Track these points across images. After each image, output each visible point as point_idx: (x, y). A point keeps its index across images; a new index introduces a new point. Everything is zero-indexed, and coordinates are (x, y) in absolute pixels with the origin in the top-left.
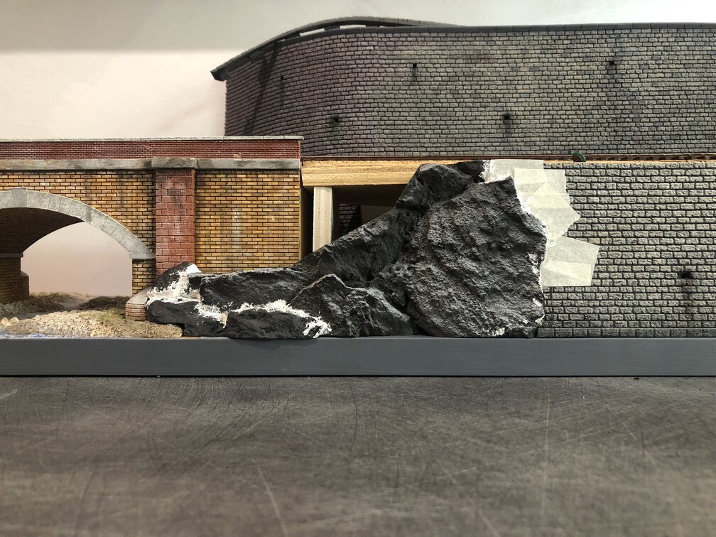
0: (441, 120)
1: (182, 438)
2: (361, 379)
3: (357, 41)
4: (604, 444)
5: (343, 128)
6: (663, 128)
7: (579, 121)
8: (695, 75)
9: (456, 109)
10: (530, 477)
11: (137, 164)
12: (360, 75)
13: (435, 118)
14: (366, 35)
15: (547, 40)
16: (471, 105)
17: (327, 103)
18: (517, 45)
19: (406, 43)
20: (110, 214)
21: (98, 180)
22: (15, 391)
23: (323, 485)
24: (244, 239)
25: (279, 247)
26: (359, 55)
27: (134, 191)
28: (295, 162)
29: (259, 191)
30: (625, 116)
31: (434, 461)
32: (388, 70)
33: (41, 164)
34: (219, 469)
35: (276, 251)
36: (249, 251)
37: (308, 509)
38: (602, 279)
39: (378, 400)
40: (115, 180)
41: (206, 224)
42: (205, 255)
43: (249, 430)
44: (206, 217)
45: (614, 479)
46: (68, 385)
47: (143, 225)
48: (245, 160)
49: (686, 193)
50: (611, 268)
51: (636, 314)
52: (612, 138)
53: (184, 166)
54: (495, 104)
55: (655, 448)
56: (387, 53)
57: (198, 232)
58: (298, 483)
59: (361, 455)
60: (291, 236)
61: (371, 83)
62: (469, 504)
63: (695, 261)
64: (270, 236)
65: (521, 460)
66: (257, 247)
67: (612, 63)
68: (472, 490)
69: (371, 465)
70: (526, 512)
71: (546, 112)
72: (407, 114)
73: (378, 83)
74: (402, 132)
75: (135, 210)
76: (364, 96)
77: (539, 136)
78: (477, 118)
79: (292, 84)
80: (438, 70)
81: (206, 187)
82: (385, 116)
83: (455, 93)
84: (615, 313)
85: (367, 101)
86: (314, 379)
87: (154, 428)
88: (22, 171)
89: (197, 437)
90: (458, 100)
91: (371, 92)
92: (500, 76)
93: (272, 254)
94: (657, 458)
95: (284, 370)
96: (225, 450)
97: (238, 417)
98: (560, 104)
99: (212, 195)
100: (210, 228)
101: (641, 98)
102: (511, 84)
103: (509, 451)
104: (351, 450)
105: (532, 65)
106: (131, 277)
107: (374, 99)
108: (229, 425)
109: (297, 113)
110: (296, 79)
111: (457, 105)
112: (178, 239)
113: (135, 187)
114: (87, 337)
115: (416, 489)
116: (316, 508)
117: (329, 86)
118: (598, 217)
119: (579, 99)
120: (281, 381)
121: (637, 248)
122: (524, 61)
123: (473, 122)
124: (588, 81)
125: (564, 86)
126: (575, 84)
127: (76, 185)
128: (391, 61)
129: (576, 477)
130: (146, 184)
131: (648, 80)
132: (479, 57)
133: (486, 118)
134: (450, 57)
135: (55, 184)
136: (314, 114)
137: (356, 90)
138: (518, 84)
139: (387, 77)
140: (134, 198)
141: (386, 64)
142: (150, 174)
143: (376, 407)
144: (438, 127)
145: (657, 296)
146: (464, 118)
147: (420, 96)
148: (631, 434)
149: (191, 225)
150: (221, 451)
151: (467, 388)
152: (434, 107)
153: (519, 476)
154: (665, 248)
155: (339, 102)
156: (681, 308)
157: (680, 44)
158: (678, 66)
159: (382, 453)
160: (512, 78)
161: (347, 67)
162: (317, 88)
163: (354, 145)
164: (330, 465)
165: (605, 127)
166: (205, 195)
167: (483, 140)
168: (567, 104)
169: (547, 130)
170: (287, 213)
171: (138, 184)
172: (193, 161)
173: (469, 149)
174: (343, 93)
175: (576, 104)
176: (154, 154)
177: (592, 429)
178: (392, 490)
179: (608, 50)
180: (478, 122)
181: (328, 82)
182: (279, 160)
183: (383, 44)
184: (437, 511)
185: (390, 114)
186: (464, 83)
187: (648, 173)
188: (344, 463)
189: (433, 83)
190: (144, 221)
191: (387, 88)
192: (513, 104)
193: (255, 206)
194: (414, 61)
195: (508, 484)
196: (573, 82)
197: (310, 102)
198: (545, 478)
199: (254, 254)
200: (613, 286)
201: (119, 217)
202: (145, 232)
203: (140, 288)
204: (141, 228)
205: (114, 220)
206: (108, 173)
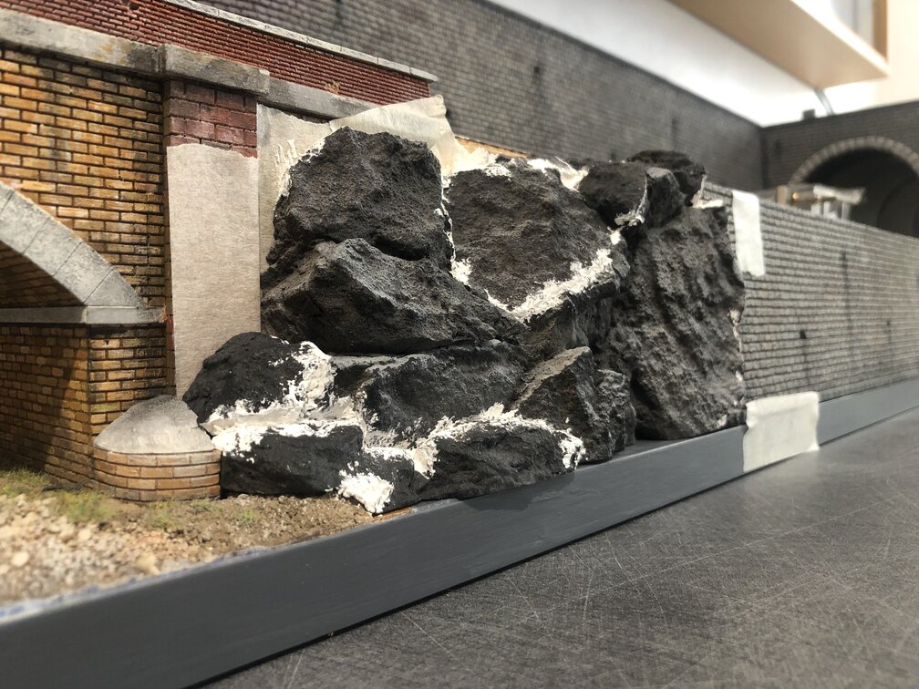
11: (110, 50)
20: (16, 184)
27: (93, 127)
40: (32, 82)
47: (124, 227)
48: (351, 100)
50: (770, 328)
53: (246, 86)
67: (536, 70)
75: (97, 182)
92: (437, 50)
105: (468, 46)
113: (97, 117)
119: (512, 107)
121: (780, 303)
122: (460, 37)
124: (518, 86)
125: (498, 85)
126: (507, 86)
130: (131, 113)
132: (414, 13)
138: (455, 69)
140: (95, 149)
142: (148, 88)
154: (792, 304)
156: (804, 372)
160: (449, 58)
171: (106, 108)
172: (262, 76)
176: (150, 34)
190: (125, 217)
200: (773, 350)
201: (46, 198)
202: (127, 248)
203: (115, 407)
204: (116, 236)
205: (36, 207)
206: (10, 55)
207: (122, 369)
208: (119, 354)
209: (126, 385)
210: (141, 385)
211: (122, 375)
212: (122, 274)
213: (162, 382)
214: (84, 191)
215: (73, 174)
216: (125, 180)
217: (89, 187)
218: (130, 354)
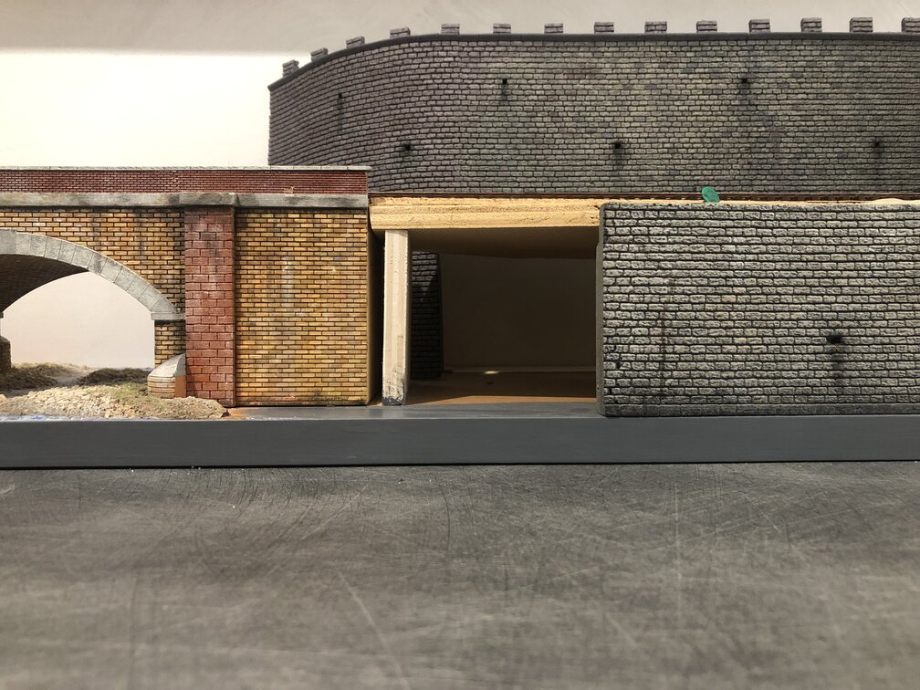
0: (537, 149)
1: (237, 540)
2: (446, 468)
3: (433, 51)
4: (744, 538)
5: (416, 158)
6: (806, 161)
7: (706, 151)
8: (843, 96)
9: (556, 136)
10: (662, 576)
11: (160, 200)
12: (437, 92)
13: (529, 147)
14: (444, 44)
15: (666, 52)
16: (574, 130)
17: (396, 127)
18: (629, 58)
19: (492, 54)
20: (125, 263)
21: (109, 220)
22: (12, 487)
23: (419, 589)
24: (296, 296)
25: (341, 305)
26: (436, 68)
27: (156, 234)
28: (362, 200)
29: (316, 235)
30: (762, 145)
31: (548, 561)
32: (472, 87)
33: (35, 198)
34: (291, 575)
35: (338, 310)
36: (303, 310)
37: (406, 615)
38: (737, 345)
39: (471, 492)
40: (131, 220)
41: (249, 277)
42: (247, 315)
43: (319, 529)
44: (249, 267)
45: (758, 576)
46: (79, 478)
47: (169, 277)
48: (299, 195)
49: (837, 240)
50: (749, 332)
51: (777, 387)
52: (746, 172)
53: (221, 203)
54: (603, 130)
55: (803, 542)
56: (471, 65)
57: (238, 286)
58: (390, 587)
59: (461, 556)
60: (356, 291)
61: (451, 102)
62: (594, 607)
63: (846, 324)
64: (330, 291)
65: (650, 559)
66: (313, 305)
67: (744, 81)
68: (597, 591)
69: (474, 566)
70: (661, 613)
71: (664, 140)
72: (495, 141)
73: (458, 102)
74: (489, 163)
75: (157, 258)
76: (441, 119)
77: (658, 169)
78: (582, 146)
79: (352, 104)
80: (533, 87)
81: (248, 230)
82: (468, 143)
83: (553, 115)
84: (753, 387)
85: (446, 124)
86: (390, 468)
87: (201, 528)
88: (9, 207)
89: (256, 537)
90: (558, 125)
91: (451, 113)
92: (609, 95)
93: (333, 315)
94: (806, 553)
95: (352, 458)
96: (294, 551)
97: (302, 514)
98: (683, 130)
99: (256, 239)
100: (254, 281)
101: (780, 123)
102: (622, 106)
103: (633, 547)
104: (447, 549)
105: (648, 82)
106: (154, 342)
107: (455, 122)
108: (293, 524)
109: (359, 139)
110: (359, 97)
111: (557, 130)
112: (213, 295)
113: (158, 229)
114: (100, 419)
115: (531, 591)
116: (416, 615)
117: (399, 106)
118: (733, 270)
119: (706, 124)
120: (348, 471)
121: (779, 307)
122: (639, 76)
123: (577, 151)
124: (716, 102)
125: (687, 108)
126: (701, 105)
127: (82, 224)
128: (475, 76)
129: (715, 575)
130: (172, 225)
131: (788, 102)
132: (584, 71)
133: (593, 146)
134: (548, 71)
135: (53, 224)
136: (379, 141)
137: (432, 111)
138: (631, 105)
139: (470, 94)
140: (156, 244)
141: (468, 79)
142: (178, 212)
143: (469, 501)
144: (533, 157)
145: (803, 366)
146: (565, 147)
147: (511, 119)
148: (775, 527)
149: (229, 277)
150: (290, 554)
151: (577, 477)
152: (528, 133)
153: (650, 576)
154: (811, 307)
155: (411, 126)
156: (829, 380)
157: (826, 58)
158: (823, 85)
159: (484, 552)
160: (624, 98)
161: (421, 82)
162: (384, 108)
163: (429, 179)
164: (424, 567)
165: (738, 159)
166: (247, 239)
167: (588, 173)
168: (691, 129)
169: (667, 161)
170: (351, 263)
171: (161, 225)
172: (230, 197)
173: (571, 184)
174: (416, 115)
175: (702, 130)
176: (183, 187)
177: (728, 522)
178: (502, 593)
179: (740, 65)
180: (583, 151)
181: (398, 100)
182: (341, 196)
183: (465, 54)
184: (558, 615)
185: (474, 141)
186: (565, 103)
187: (793, 216)
188: (441, 564)
189: (527, 103)
190: (169, 272)
191: (470, 108)
192: (625, 130)
193: (312, 254)
194: (504, 76)
195: (638, 585)
196: (698, 103)
197: (376, 125)
198: (680, 577)
199: (311, 314)
200: (751, 353)
201: (136, 267)
202: (170, 286)
203: (165, 357)
204: (165, 281)
205: (131, 271)
206: (123, 211)
208: (167, 333)
209: (170, 347)
211: (168, 343)
212: (168, 298)
214: (152, 262)
215: (147, 256)
216: (170, 256)
217: (154, 260)
218: (172, 334)
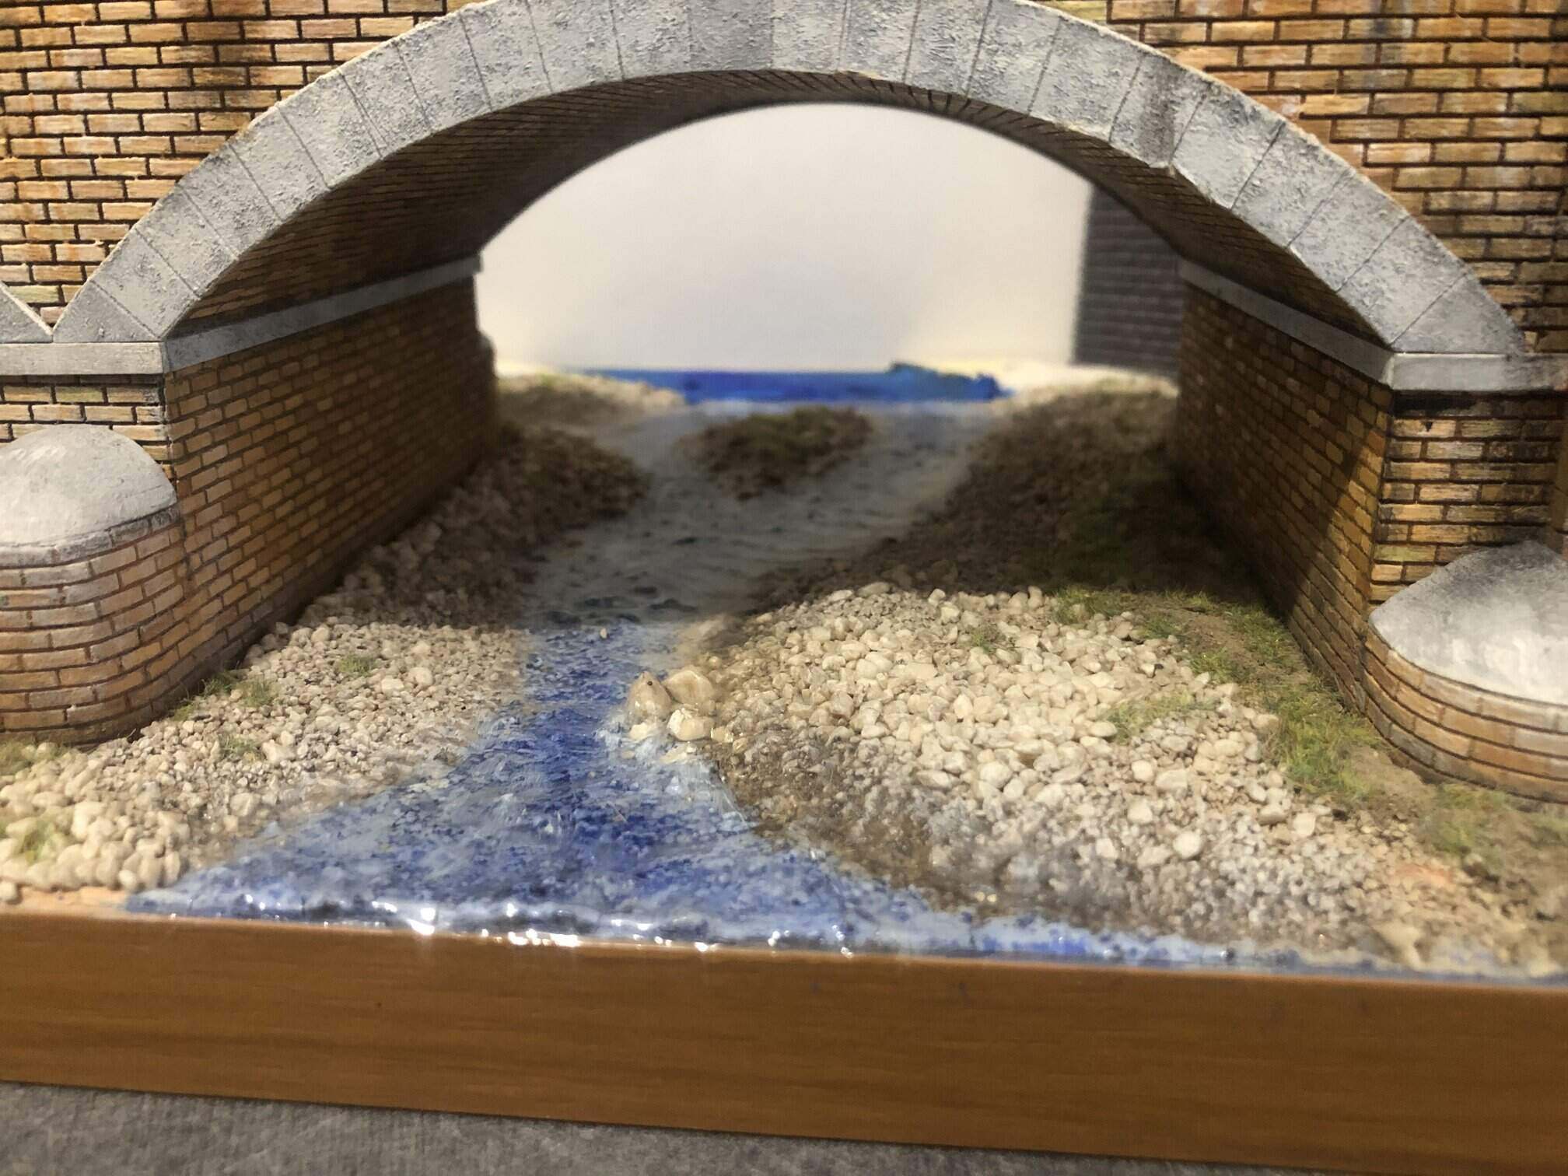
20: (1293, 105)
47: (1505, 175)
201: (1347, 129)
205: (1325, 150)
207: (1454, 480)
208: (1450, 450)
209: (1456, 513)
210: (1488, 516)
212: (1485, 282)
213: (1539, 513)
214: (1428, 103)
215: (1411, 67)
216: (1529, 66)
217: (1442, 91)
